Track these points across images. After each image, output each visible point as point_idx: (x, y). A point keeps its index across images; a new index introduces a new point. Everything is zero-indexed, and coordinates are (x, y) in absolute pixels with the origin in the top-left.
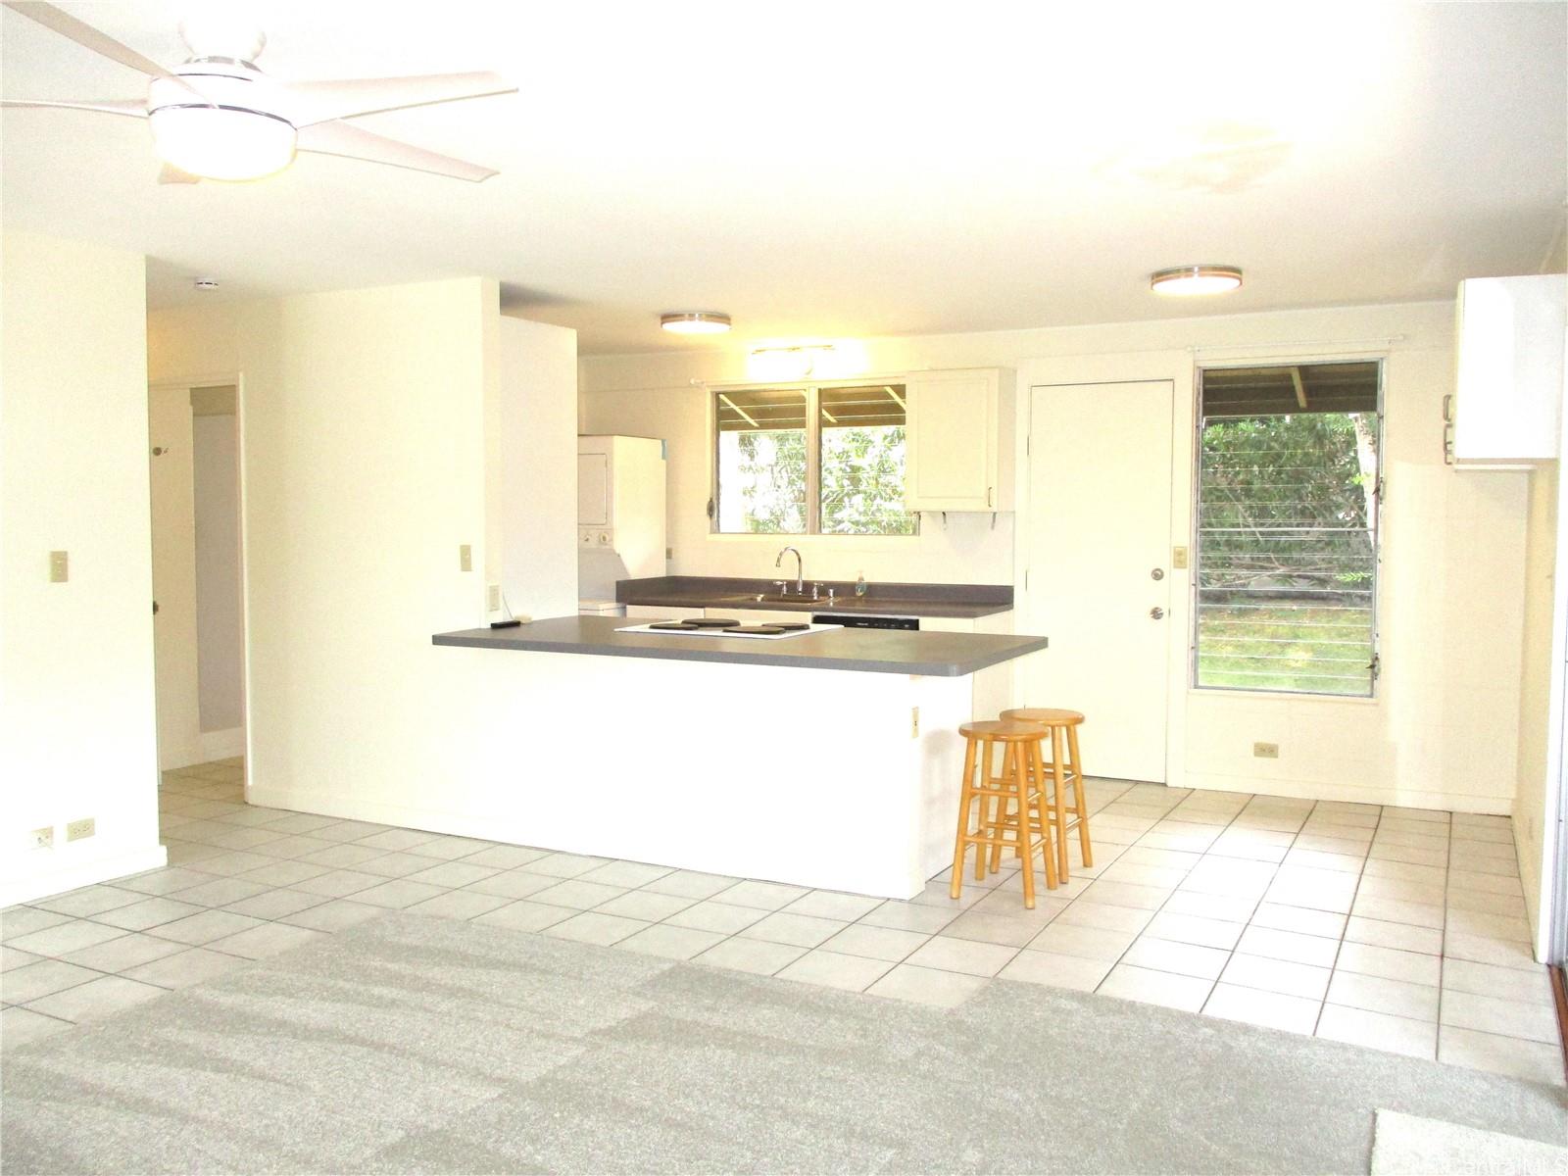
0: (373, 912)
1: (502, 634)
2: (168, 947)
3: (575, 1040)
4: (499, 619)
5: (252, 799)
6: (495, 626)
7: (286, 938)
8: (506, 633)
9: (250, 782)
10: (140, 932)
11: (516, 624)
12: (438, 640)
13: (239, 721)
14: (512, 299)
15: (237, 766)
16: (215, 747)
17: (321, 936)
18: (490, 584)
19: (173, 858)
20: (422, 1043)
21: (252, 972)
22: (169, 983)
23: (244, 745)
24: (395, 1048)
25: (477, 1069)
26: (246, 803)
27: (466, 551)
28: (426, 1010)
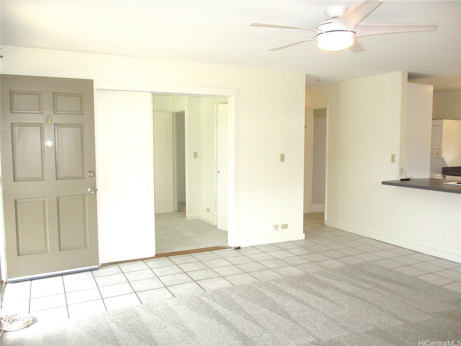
0: (361, 261)
1: (404, 182)
2: (305, 261)
3: (428, 313)
4: (403, 178)
5: (326, 224)
6: (402, 180)
7: (337, 264)
8: (405, 182)
9: (326, 219)
10: (299, 256)
11: (409, 180)
12: (383, 183)
13: (323, 202)
14: (412, 77)
15: (323, 214)
16: (316, 208)
17: (347, 265)
18: (401, 167)
19: (306, 237)
20: (378, 303)
21: (328, 272)
22: (306, 270)
23: (324, 209)
24: (370, 303)
25: (396, 315)
26: (324, 225)
27: (393, 157)
28: (379, 294)
